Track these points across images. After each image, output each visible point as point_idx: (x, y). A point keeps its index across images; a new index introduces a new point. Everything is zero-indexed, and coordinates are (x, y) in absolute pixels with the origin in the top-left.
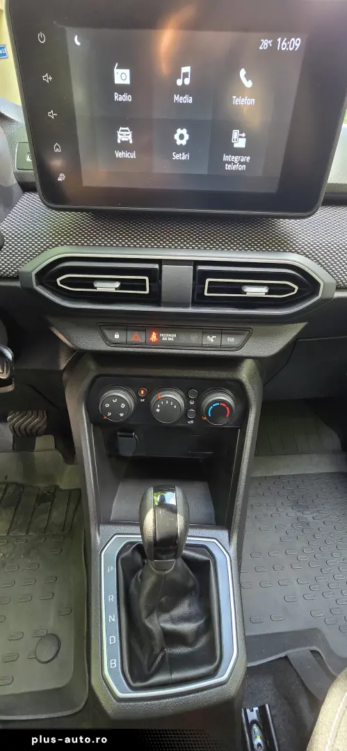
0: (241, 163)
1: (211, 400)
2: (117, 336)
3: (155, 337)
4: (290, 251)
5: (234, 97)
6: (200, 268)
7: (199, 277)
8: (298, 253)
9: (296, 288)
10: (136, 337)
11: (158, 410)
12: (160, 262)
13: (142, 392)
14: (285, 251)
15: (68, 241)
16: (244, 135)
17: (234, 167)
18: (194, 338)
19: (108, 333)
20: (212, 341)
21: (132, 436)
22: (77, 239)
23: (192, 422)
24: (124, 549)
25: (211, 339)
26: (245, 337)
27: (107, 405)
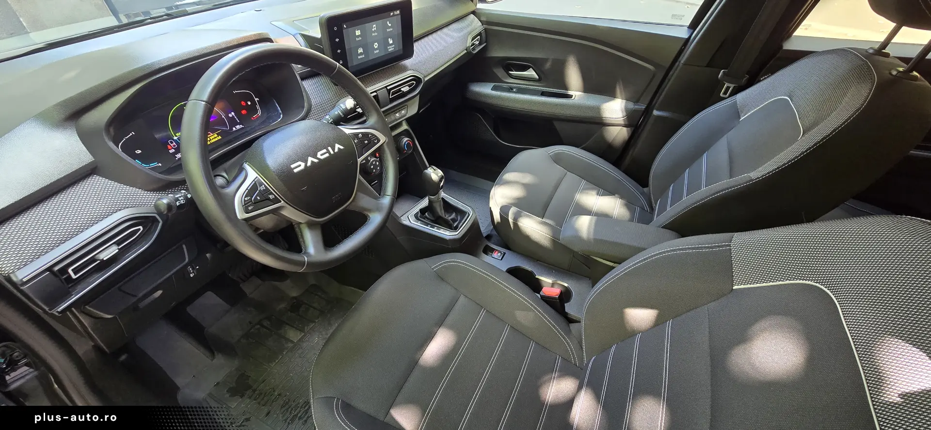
0: (392, 48)
1: (404, 142)
4: (409, 70)
5: (387, 30)
6: (388, 88)
7: (389, 92)
8: (412, 70)
9: (415, 83)
12: (376, 92)
14: (407, 71)
16: (391, 39)
17: (391, 50)
18: (392, 118)
24: (416, 216)
25: (397, 115)
26: (406, 109)
27: (372, 167)
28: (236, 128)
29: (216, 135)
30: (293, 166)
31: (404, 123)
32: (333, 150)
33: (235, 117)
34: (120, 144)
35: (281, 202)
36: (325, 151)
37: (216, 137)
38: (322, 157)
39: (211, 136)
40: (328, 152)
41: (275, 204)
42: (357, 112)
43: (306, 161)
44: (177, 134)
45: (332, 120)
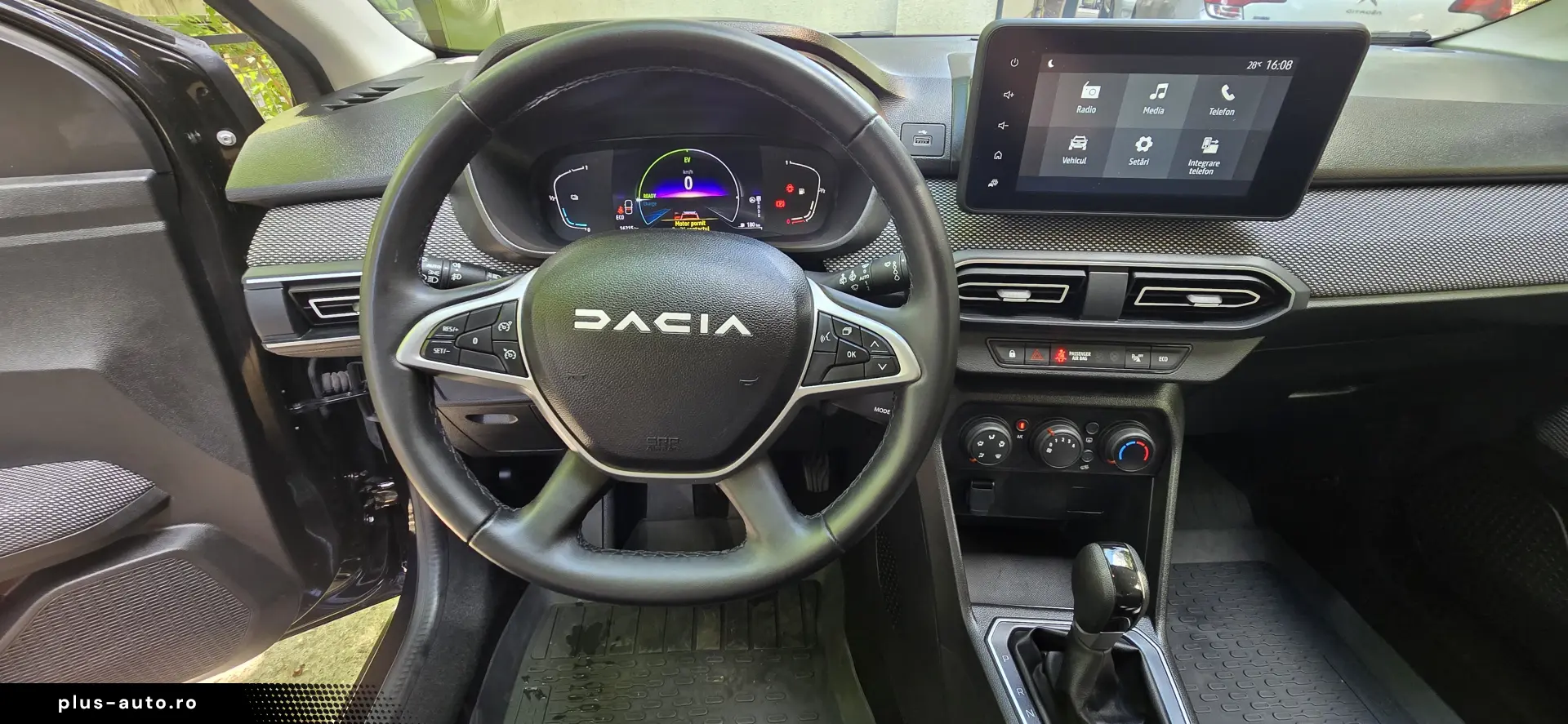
0: (1208, 168)
1: (1125, 437)
2: (1012, 355)
3: (1063, 356)
4: (1252, 254)
5: (1212, 109)
6: (1138, 275)
7: (1135, 285)
8: (1263, 257)
9: (1258, 297)
10: (1037, 356)
11: (1049, 451)
12: (1086, 268)
13: (1022, 426)
14: (1245, 254)
15: (973, 244)
16: (1217, 142)
17: (1199, 172)
18: (1114, 358)
19: (1001, 351)
20: (1139, 360)
21: (990, 487)
22: (984, 242)
23: (1086, 467)
24: (1015, 636)
25: (1137, 359)
26: (1182, 355)
27: (981, 444)
28: (746, 226)
29: (703, 223)
30: (579, 312)
31: (1166, 392)
32: (713, 325)
33: (759, 207)
34: (560, 176)
35: (527, 376)
36: (687, 317)
37: (702, 226)
38: (665, 328)
39: (694, 221)
40: (695, 324)
41: (506, 373)
42: (999, 297)
43: (616, 318)
44: (645, 196)
45: (867, 276)
